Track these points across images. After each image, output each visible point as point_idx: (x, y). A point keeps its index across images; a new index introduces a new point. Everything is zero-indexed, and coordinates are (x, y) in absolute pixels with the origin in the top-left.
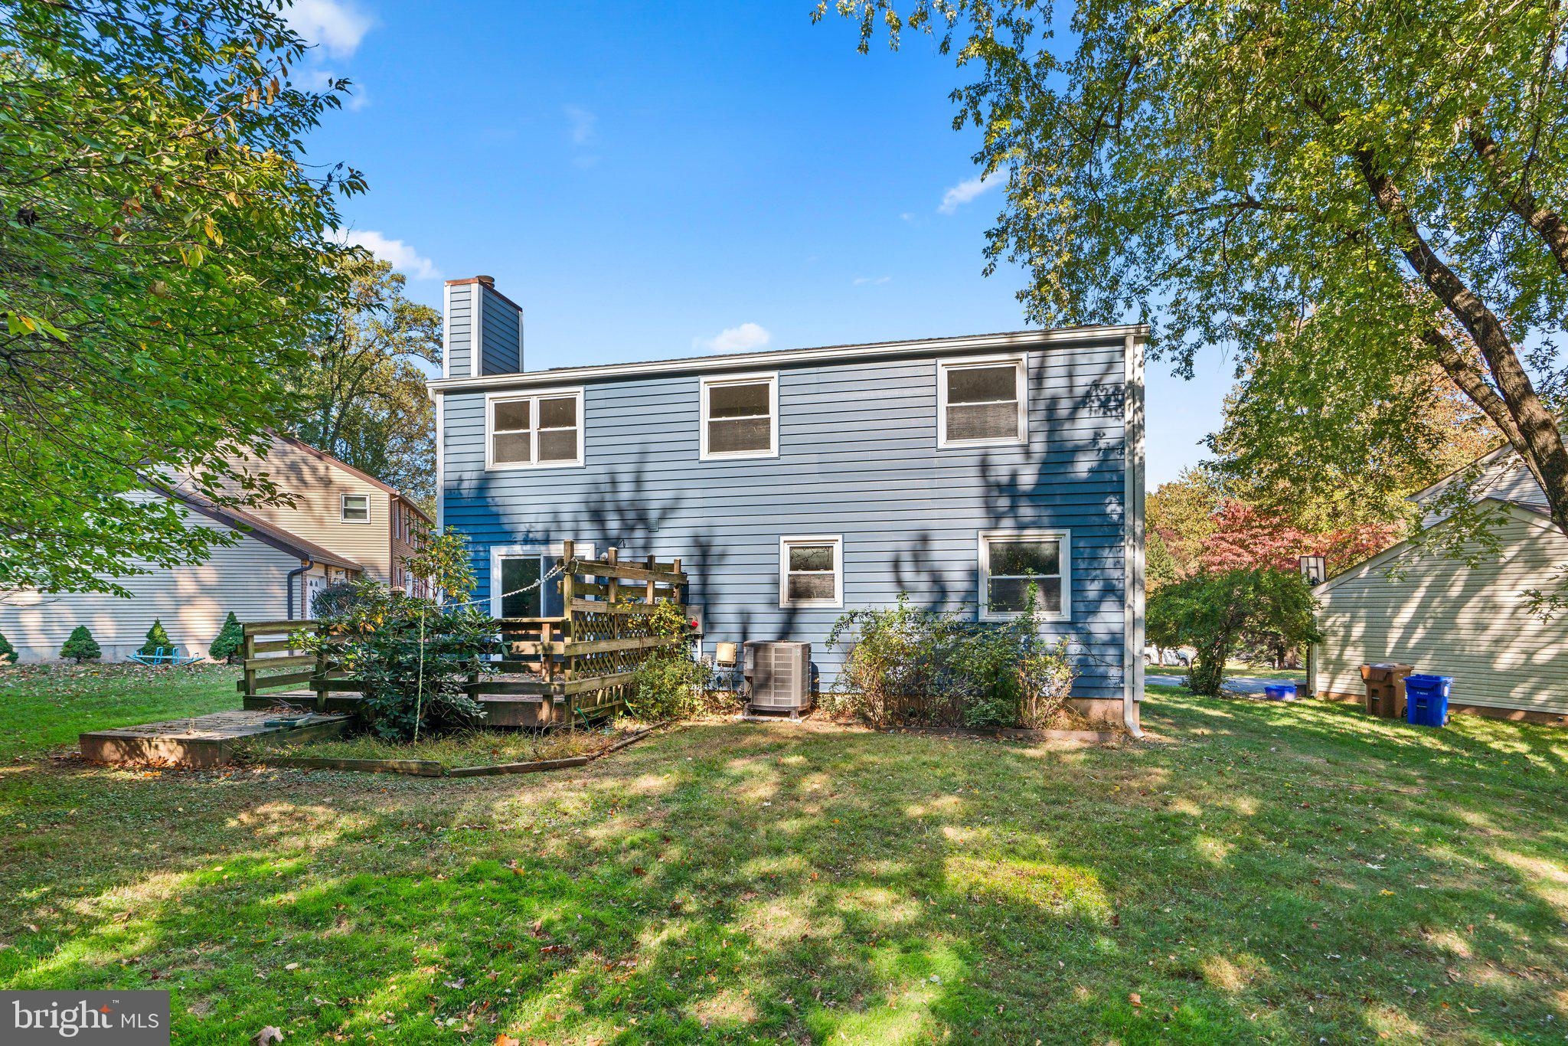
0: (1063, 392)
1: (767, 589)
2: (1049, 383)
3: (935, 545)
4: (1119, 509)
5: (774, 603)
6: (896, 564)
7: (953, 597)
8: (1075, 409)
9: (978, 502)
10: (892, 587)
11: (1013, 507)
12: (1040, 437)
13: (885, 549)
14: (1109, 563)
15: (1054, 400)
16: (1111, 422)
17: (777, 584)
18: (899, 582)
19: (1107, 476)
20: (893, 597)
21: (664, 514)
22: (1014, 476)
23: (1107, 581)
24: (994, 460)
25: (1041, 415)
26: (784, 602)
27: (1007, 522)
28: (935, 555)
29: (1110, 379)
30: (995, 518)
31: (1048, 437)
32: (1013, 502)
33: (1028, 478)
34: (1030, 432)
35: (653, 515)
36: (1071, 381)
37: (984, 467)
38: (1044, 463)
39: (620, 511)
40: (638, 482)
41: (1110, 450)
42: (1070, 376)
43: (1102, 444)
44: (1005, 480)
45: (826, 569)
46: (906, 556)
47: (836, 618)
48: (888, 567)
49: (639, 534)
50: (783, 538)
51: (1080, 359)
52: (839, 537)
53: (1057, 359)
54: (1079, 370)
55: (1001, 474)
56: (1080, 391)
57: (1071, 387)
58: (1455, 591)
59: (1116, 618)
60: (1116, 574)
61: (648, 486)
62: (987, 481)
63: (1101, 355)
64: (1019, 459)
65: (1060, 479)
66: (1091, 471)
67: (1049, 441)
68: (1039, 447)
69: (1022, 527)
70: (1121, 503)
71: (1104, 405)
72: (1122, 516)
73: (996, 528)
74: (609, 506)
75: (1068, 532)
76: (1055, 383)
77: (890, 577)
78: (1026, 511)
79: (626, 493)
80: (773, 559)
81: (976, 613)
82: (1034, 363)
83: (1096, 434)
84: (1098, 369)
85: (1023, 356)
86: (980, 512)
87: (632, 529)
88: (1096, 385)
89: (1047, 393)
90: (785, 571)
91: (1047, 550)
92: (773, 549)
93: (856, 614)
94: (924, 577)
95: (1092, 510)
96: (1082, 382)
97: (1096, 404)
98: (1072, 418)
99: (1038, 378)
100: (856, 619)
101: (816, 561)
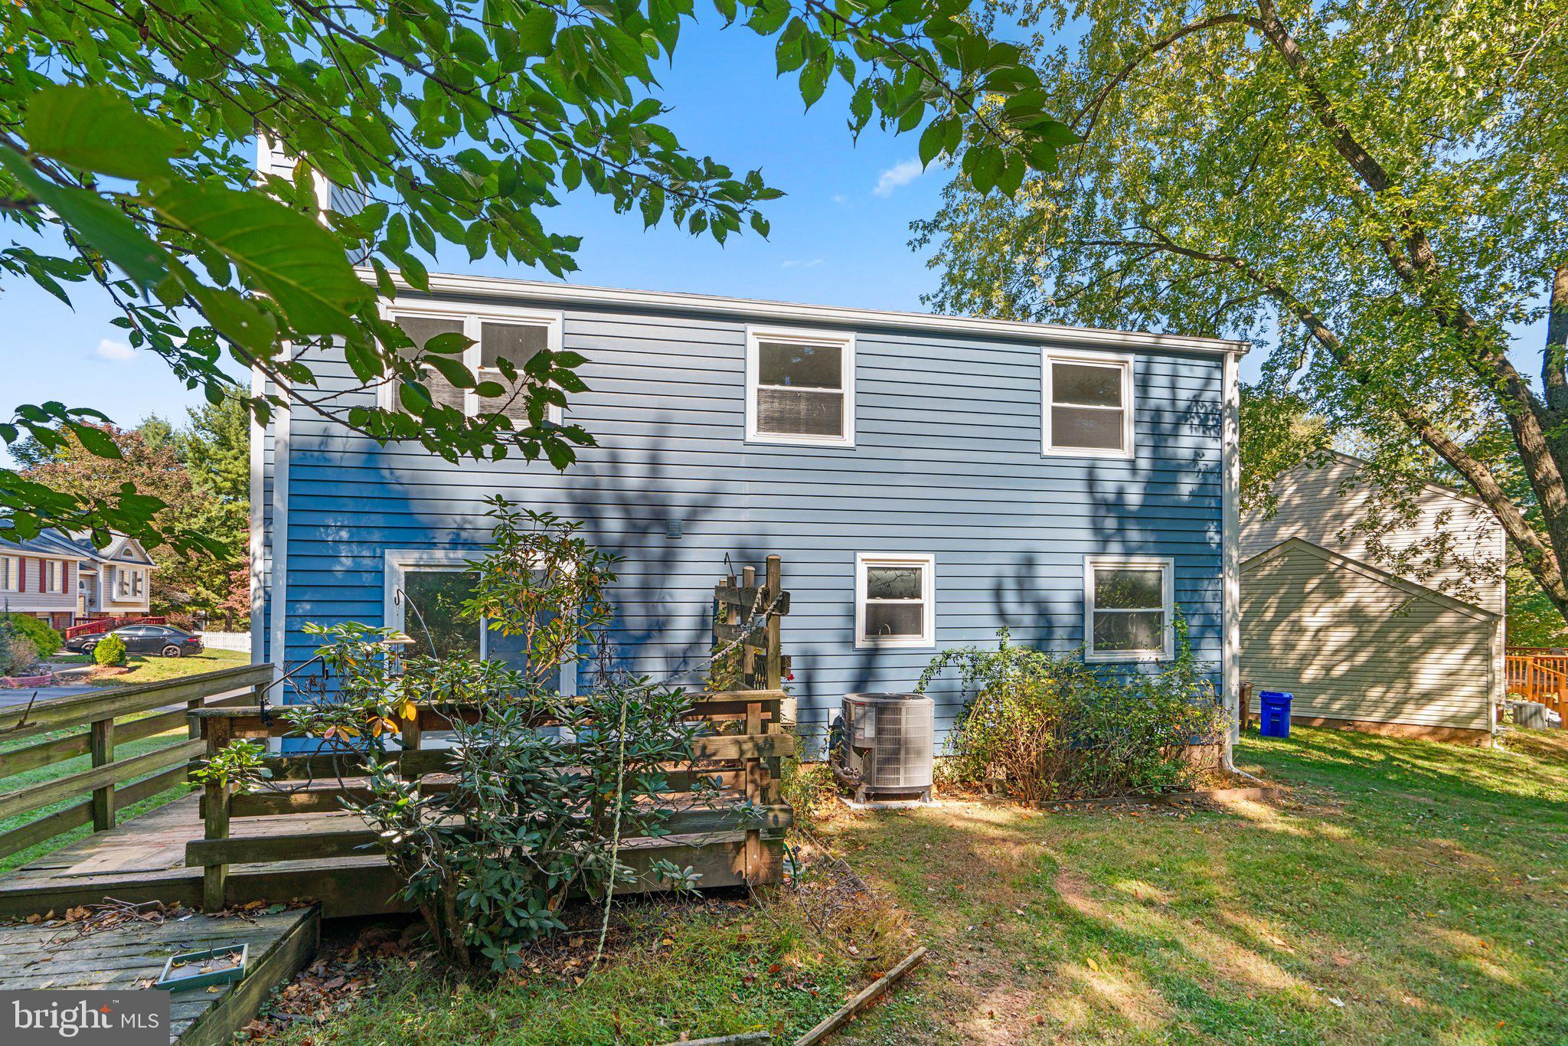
0: (1166, 405)
1: (839, 622)
2: (1154, 392)
3: (1042, 571)
4: (1217, 538)
5: (848, 641)
6: (998, 591)
7: (1059, 633)
8: (1177, 425)
9: (1085, 522)
10: (990, 621)
11: (1121, 530)
12: (1145, 452)
13: (984, 574)
14: (1209, 596)
15: (1158, 411)
16: (1211, 443)
17: (852, 616)
18: (1002, 615)
19: (1207, 502)
20: (992, 634)
21: (695, 513)
22: (1120, 493)
23: (1208, 615)
24: (1102, 474)
25: (1145, 428)
26: (861, 641)
27: (1115, 547)
28: (1042, 583)
29: (1208, 396)
30: (1103, 540)
31: (1154, 452)
32: (1120, 523)
33: (1134, 497)
34: (1137, 446)
35: (678, 513)
36: (1174, 394)
37: (1091, 481)
38: (1149, 482)
39: (624, 504)
40: (654, 463)
41: (1207, 472)
42: (1173, 387)
43: (1201, 465)
44: (1111, 497)
45: (912, 597)
46: (1009, 584)
47: (926, 661)
48: (987, 596)
49: (655, 540)
50: (860, 555)
51: (1184, 371)
52: (931, 557)
53: (1162, 366)
54: (1182, 383)
55: (1108, 489)
56: (1182, 405)
57: (1174, 400)
58: (1269, 616)
59: (1215, 656)
60: (1216, 608)
61: (670, 471)
62: (1094, 499)
63: (1200, 369)
64: (1125, 475)
65: (1164, 501)
66: (1192, 494)
67: (1155, 459)
68: (1144, 464)
69: (1128, 553)
70: (1220, 532)
71: (1203, 424)
72: (1220, 545)
73: (1103, 553)
74: (607, 496)
75: (1171, 560)
76: (1159, 393)
77: (989, 608)
78: (1134, 535)
79: (634, 476)
80: (846, 583)
81: (1082, 652)
82: (1140, 368)
83: (1197, 454)
84: (1197, 384)
85: (1131, 358)
86: (1086, 535)
87: (644, 532)
88: (1196, 400)
89: (1152, 403)
90: (862, 600)
91: (1151, 580)
92: (846, 569)
93: (948, 656)
94: (1029, 609)
95: (1194, 538)
96: (1184, 395)
97: (1196, 421)
98: (1175, 434)
99: (1143, 384)
100: (950, 662)
101: (899, 586)
